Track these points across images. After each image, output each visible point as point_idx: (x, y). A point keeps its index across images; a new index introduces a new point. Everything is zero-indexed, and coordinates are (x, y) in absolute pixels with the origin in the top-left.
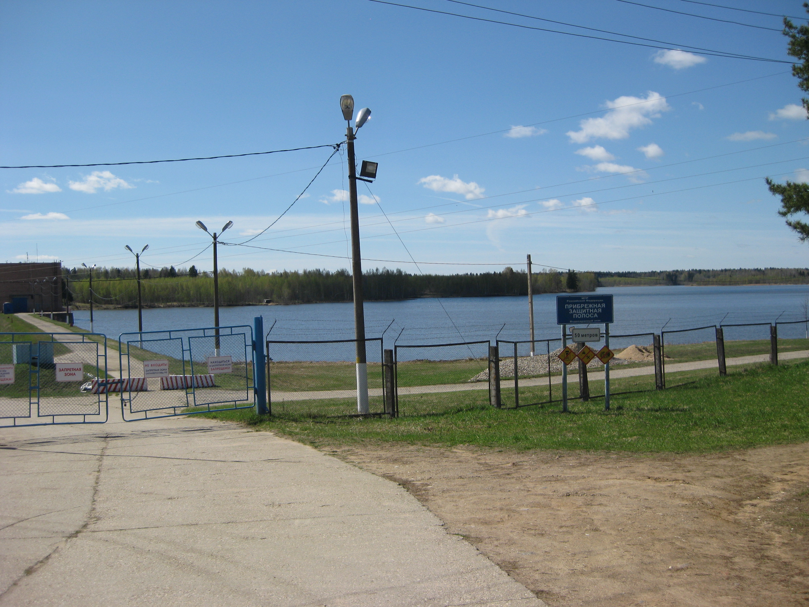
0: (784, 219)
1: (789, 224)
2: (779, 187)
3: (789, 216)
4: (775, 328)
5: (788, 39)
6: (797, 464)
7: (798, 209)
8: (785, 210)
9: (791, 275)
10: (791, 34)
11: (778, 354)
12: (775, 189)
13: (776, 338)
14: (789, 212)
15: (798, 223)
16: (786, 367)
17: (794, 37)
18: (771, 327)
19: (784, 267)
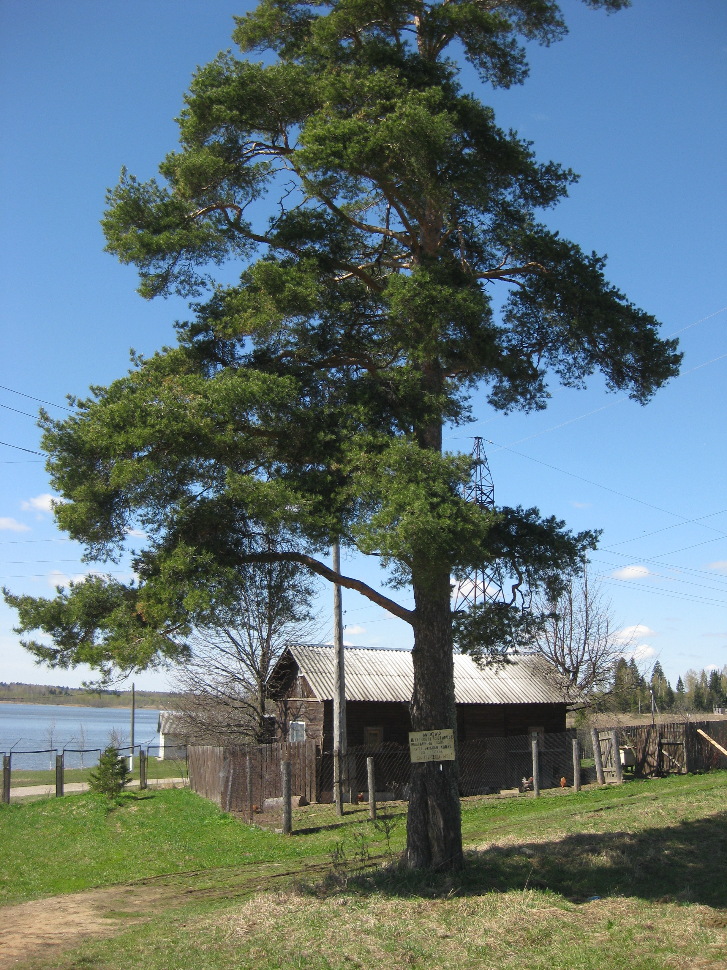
0: (18, 638)
1: (24, 645)
2: (16, 598)
3: (25, 633)
4: (10, 757)
5: (43, 432)
6: (9, 933)
7: (35, 626)
8: (21, 626)
9: (40, 693)
10: (46, 427)
11: (11, 790)
12: (12, 600)
13: (9, 770)
14: (25, 629)
15: (34, 644)
16: (18, 806)
17: (48, 430)
18: (5, 757)
19: (34, 683)
